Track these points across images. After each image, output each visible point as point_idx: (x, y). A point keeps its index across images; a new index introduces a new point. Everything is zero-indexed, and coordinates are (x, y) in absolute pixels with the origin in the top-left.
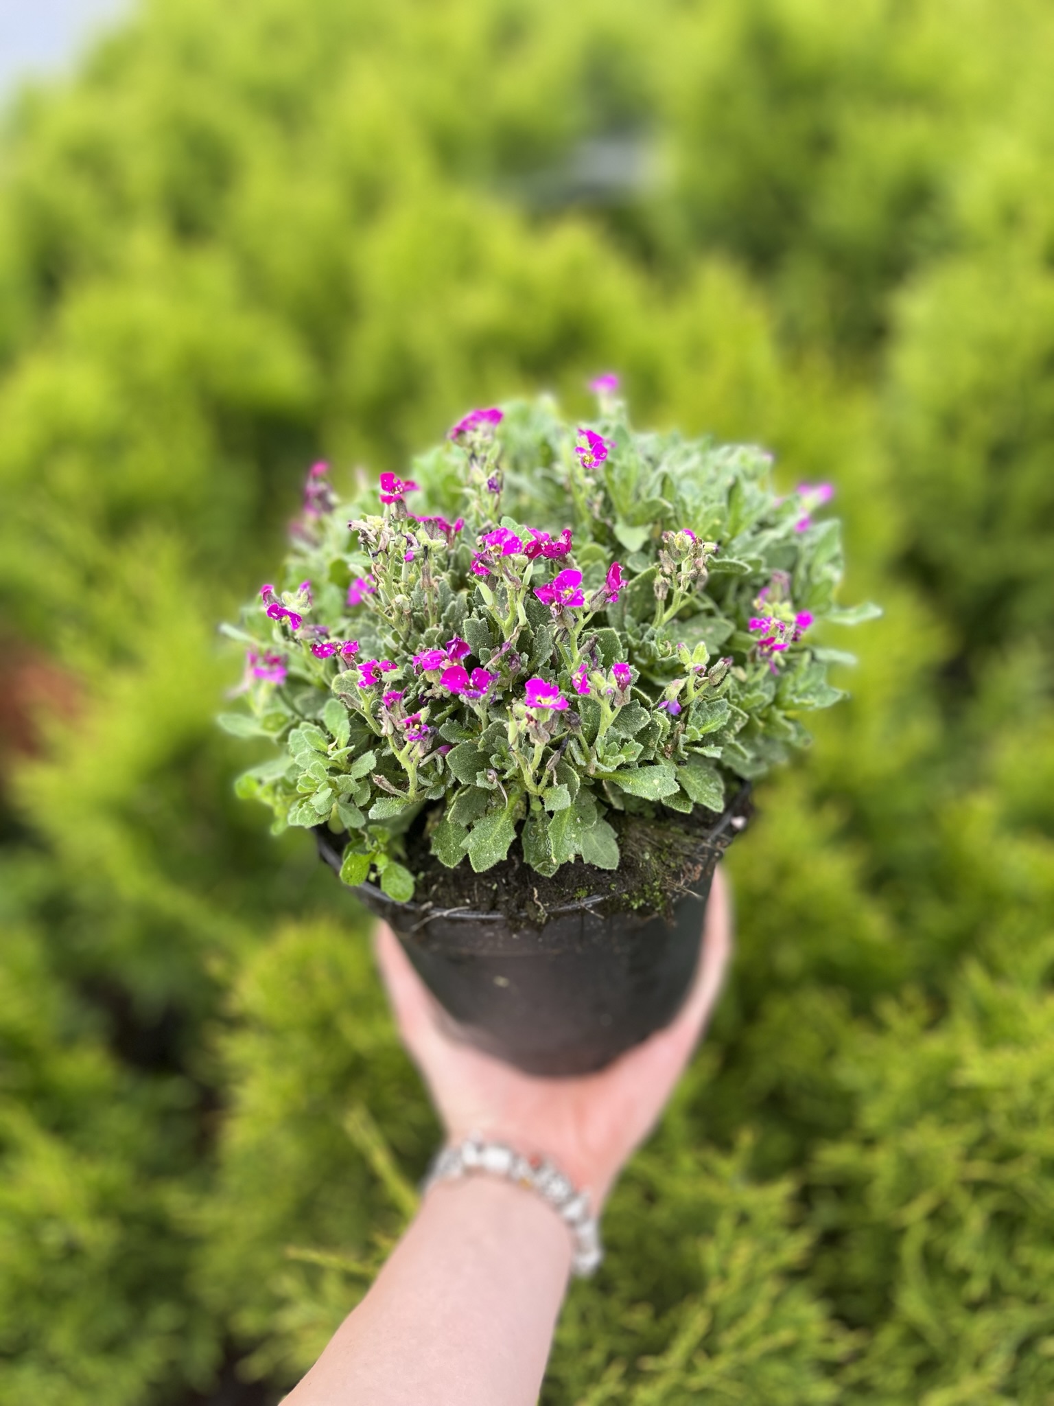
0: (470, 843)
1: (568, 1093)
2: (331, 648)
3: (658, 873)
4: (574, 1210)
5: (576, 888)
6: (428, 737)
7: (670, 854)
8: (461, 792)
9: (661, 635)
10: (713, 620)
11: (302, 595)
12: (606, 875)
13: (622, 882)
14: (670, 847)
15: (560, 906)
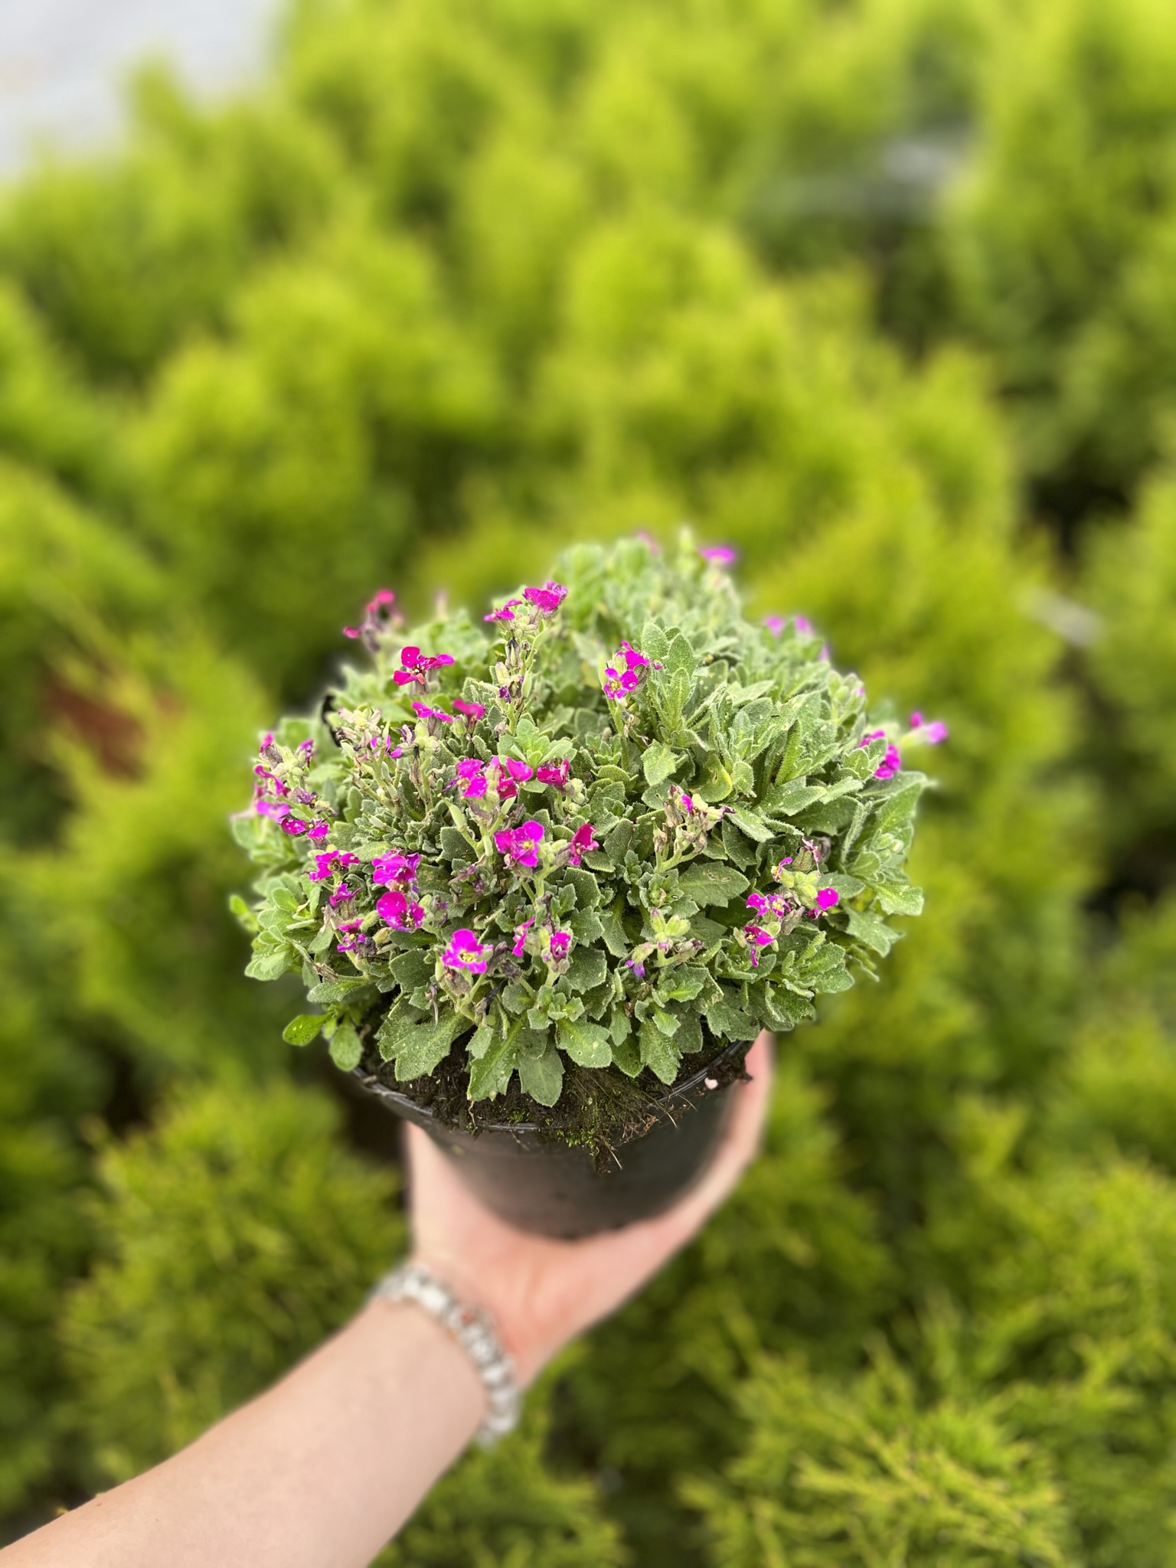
1: (537, 1250)
2: (302, 825)
3: (596, 1122)
4: (494, 1374)
5: (513, 1110)
6: (365, 947)
7: (616, 1105)
8: (404, 995)
9: (658, 881)
10: (731, 871)
11: (301, 754)
12: (541, 1109)
13: (558, 1119)
14: (618, 1097)
15: (492, 1124)
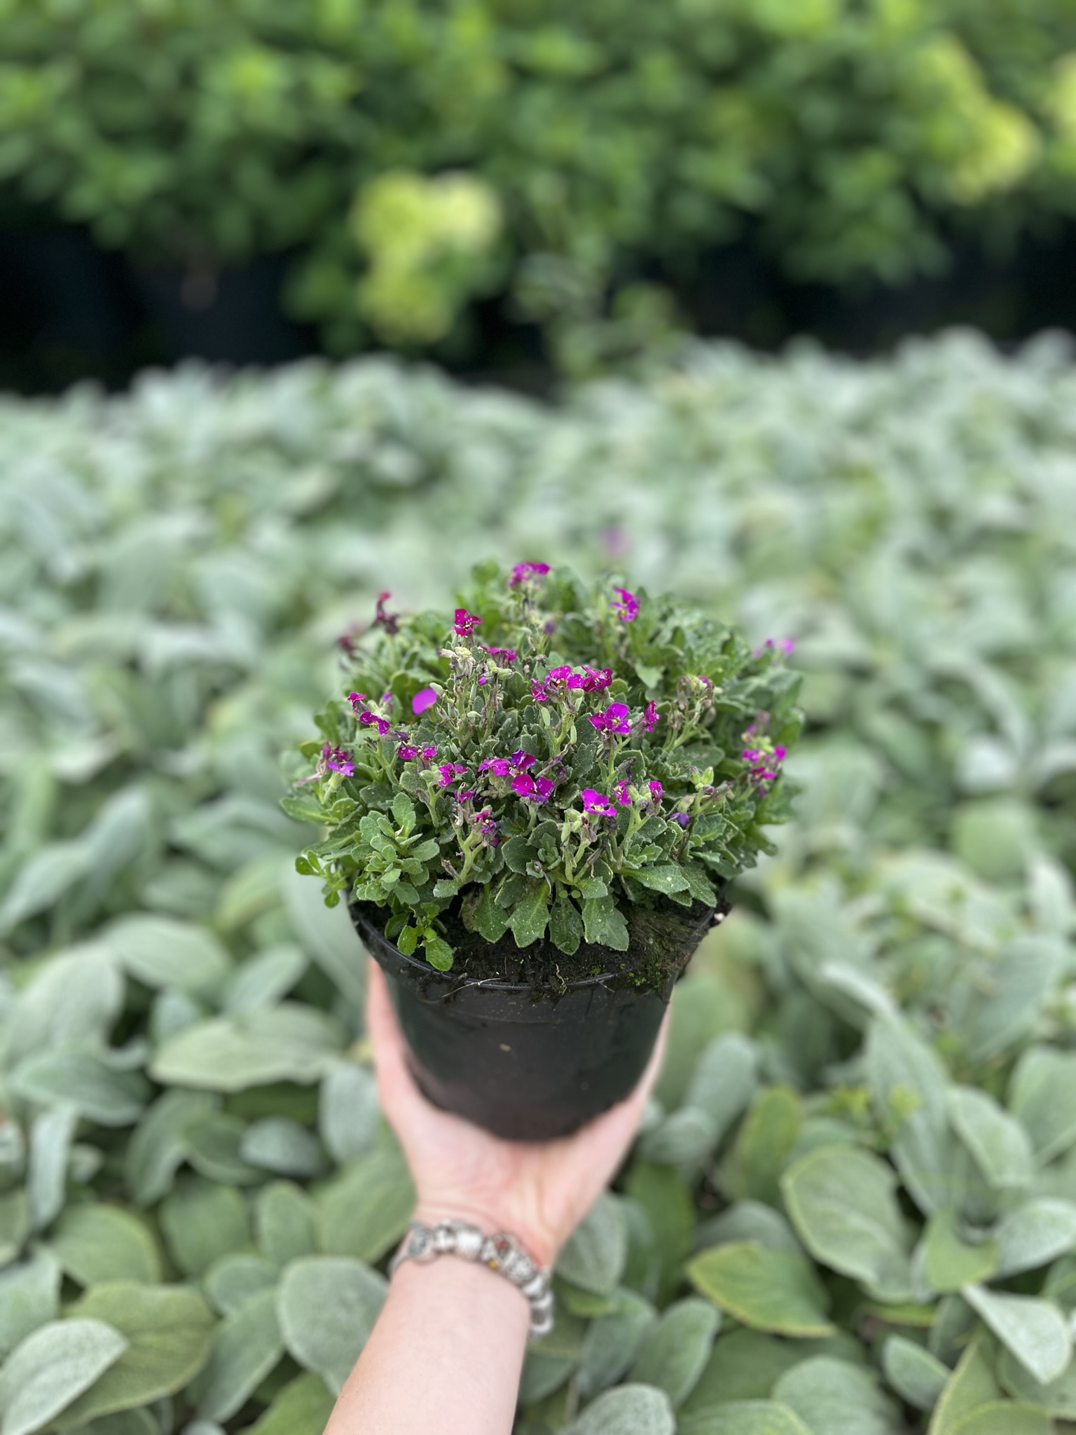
0: (513, 923)
3: (659, 956)
5: (591, 966)
6: (494, 830)
7: (670, 940)
8: (507, 879)
9: (672, 757)
10: (709, 748)
11: (384, 704)
12: (618, 955)
13: (629, 963)
14: (669, 934)
15: (578, 981)
